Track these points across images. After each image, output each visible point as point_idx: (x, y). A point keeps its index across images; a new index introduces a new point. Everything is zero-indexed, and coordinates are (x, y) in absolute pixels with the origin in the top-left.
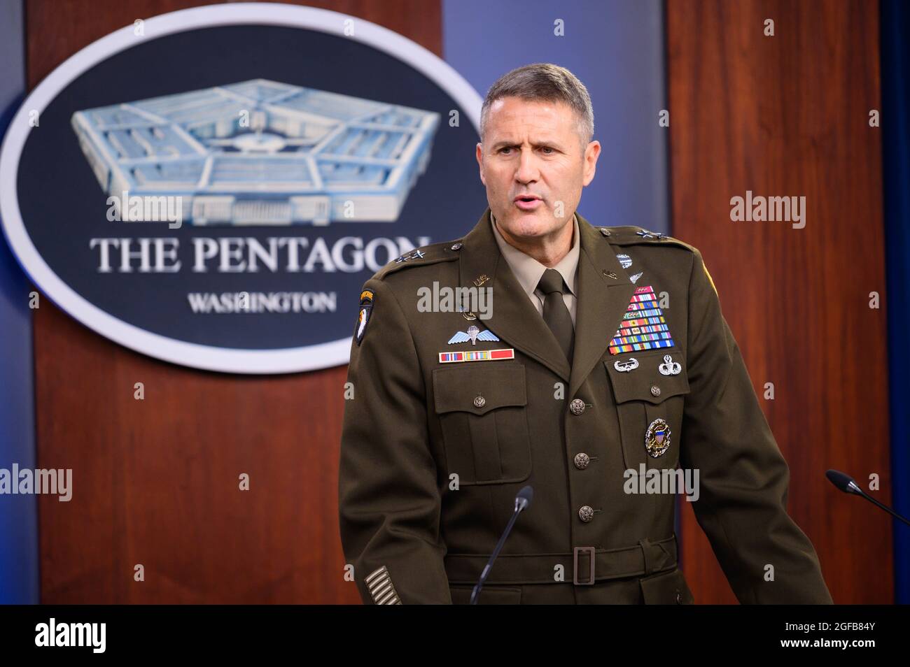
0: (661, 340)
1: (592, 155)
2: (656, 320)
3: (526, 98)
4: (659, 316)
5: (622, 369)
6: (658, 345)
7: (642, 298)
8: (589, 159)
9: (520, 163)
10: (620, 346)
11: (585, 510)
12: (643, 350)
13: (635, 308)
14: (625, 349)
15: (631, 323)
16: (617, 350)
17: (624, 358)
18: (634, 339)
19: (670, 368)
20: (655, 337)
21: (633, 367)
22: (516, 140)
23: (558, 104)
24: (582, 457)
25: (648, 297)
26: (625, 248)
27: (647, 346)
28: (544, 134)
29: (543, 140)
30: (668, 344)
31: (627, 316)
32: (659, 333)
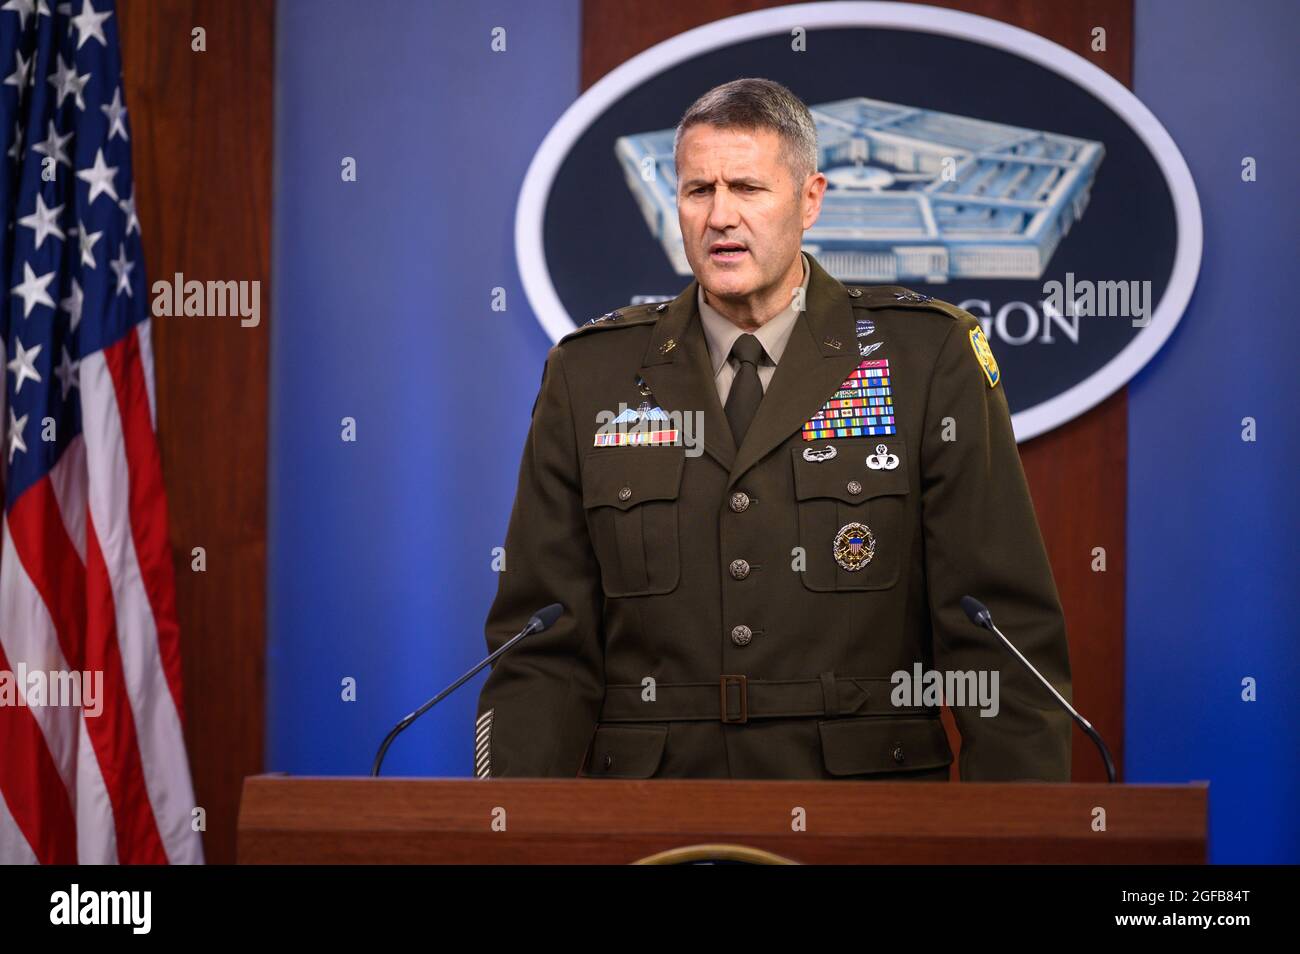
0: (879, 425)
1: (815, 190)
2: (881, 401)
3: (719, 125)
4: (885, 397)
5: (813, 458)
6: (872, 431)
7: (868, 373)
8: (811, 195)
9: (713, 206)
10: (818, 430)
11: (743, 632)
12: (850, 437)
13: (855, 384)
14: (824, 434)
15: (843, 404)
16: (813, 435)
17: (819, 445)
18: (840, 423)
19: (882, 461)
20: (871, 421)
21: (827, 456)
22: (708, 178)
23: (761, 131)
24: (741, 565)
25: (879, 373)
26: (875, 311)
27: (856, 432)
28: (741, 168)
29: (739, 175)
30: (888, 430)
31: (842, 394)
32: (878, 417)
